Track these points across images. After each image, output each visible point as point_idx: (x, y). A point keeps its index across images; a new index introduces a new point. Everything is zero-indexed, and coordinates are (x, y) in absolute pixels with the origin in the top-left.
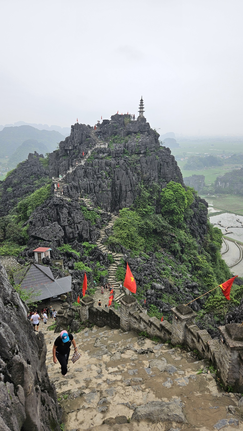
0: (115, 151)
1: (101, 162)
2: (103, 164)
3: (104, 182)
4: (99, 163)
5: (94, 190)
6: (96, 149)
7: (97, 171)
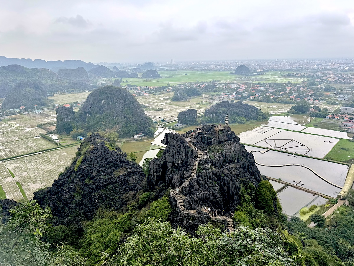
0: (217, 161)
1: (209, 173)
2: (211, 174)
3: (215, 190)
4: (207, 173)
5: (209, 199)
6: (200, 161)
7: (207, 181)
